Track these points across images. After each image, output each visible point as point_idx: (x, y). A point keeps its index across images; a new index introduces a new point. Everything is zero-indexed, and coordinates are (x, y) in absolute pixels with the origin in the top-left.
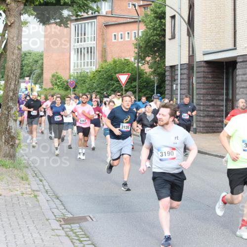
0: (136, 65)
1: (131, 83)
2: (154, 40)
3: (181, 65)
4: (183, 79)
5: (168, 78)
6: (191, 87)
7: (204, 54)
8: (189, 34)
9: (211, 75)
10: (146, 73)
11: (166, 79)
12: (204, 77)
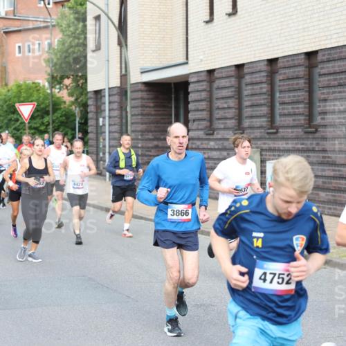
0: (49, 91)
1: (43, 118)
2: (74, 53)
3: (109, 89)
4: (113, 110)
5: (91, 109)
6: (124, 121)
7: (142, 73)
8: (120, 44)
9: (153, 103)
10: (65, 102)
11: (89, 110)
12: (142, 106)
